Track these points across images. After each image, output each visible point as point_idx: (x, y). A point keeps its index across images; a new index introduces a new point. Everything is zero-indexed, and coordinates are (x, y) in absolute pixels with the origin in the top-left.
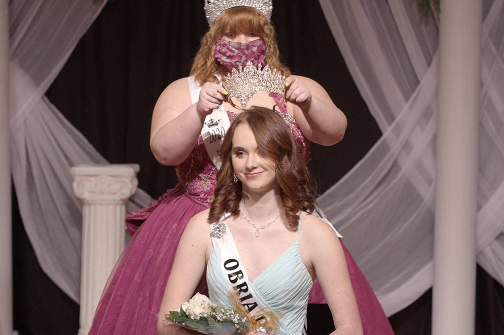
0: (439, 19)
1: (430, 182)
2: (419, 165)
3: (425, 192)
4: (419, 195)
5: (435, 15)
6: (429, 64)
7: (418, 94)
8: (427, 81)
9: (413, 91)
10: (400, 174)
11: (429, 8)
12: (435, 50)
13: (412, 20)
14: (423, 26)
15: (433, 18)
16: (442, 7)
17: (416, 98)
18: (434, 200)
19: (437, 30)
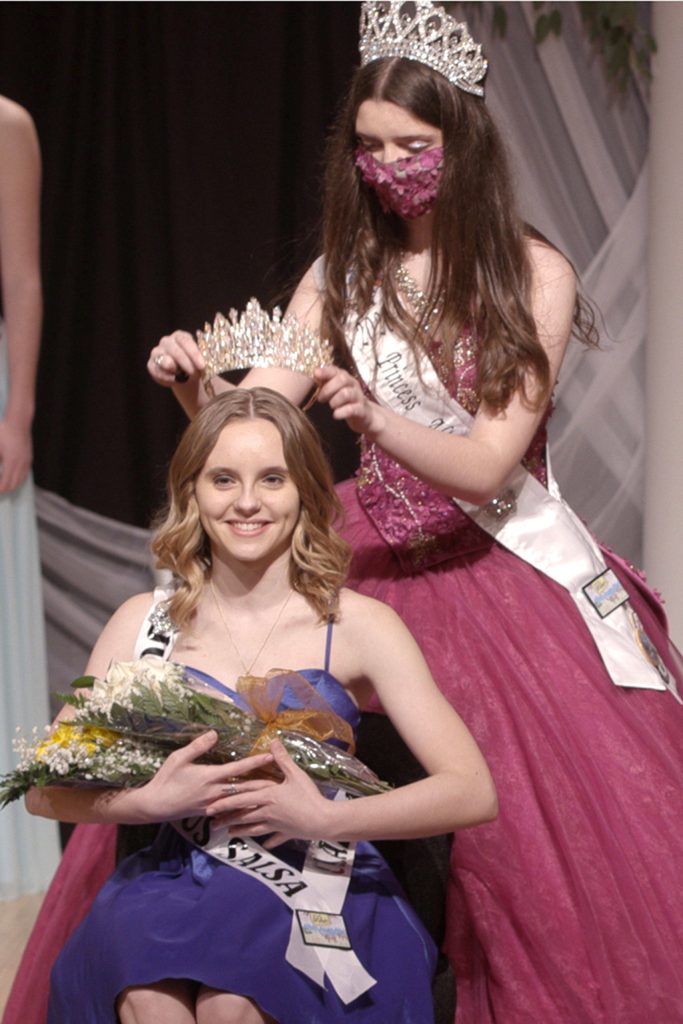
0: (649, 95)
1: (633, 445)
2: (610, 410)
3: (623, 468)
4: (609, 475)
5: (642, 88)
6: (629, 193)
7: (606, 256)
8: (624, 230)
9: (595, 252)
10: (569, 430)
11: (629, 72)
12: (641, 164)
13: (591, 96)
14: (616, 111)
15: (638, 94)
16: (655, 70)
17: (602, 265)
18: (643, 482)
19: (646, 119)
